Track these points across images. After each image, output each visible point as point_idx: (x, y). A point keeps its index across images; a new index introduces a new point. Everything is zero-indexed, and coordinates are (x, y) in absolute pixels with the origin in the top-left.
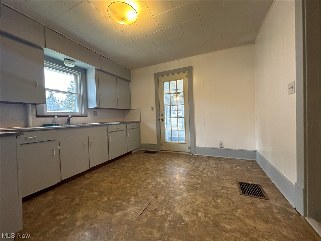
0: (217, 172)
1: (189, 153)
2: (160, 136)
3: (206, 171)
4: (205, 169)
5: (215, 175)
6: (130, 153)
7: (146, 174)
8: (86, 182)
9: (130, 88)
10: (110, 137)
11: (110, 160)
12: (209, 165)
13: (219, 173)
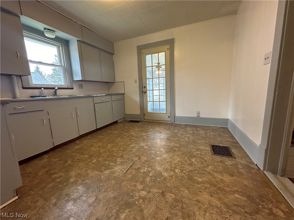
0: (192, 138)
1: (169, 122)
2: (143, 106)
3: (183, 137)
4: (182, 135)
5: (191, 140)
6: (116, 122)
7: (130, 140)
8: (77, 147)
9: (113, 61)
10: (96, 108)
11: (98, 128)
12: (186, 131)
13: (194, 138)
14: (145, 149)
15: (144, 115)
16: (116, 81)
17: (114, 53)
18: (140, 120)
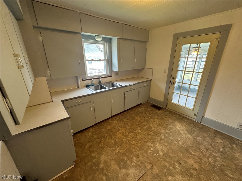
2: (168, 97)
3: (208, 154)
4: (207, 150)
11: (125, 110)
14: (160, 156)
15: (167, 103)
16: (146, 67)
17: (148, 41)
18: (162, 107)
